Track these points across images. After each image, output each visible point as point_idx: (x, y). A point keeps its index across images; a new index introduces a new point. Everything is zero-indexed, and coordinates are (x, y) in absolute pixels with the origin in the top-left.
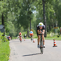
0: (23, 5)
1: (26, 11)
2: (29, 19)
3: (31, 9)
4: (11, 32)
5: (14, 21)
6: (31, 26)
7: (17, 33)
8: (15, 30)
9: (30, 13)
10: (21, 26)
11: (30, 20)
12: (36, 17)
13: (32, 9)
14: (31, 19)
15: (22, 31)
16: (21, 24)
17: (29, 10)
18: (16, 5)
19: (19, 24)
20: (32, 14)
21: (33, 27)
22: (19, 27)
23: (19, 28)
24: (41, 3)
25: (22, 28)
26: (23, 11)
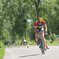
0: (18, 14)
4: (6, 40)
6: (26, 34)
7: (12, 41)
9: (25, 21)
12: (31, 26)
17: (24, 18)
21: (28, 35)
24: (35, 11)
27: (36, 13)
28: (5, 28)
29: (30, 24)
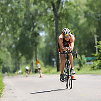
0: (25, 23)
1: (29, 32)
2: (34, 44)
4: (5, 66)
5: (11, 47)
6: (38, 55)
7: (15, 66)
8: (12, 63)
9: (36, 35)
10: (22, 55)
11: (36, 46)
13: (39, 28)
14: (36, 44)
15: (22, 64)
16: (21, 53)
17: (35, 30)
18: (14, 23)
19: (19, 52)
21: (40, 57)
22: (18, 57)
23: (19, 59)
25: (23, 59)
26: (24, 33)
27: (53, 21)
28: (4, 46)
29: (44, 40)
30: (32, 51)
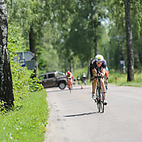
1: (85, 20)
2: (93, 38)
3: (96, 15)
5: (58, 42)
8: (59, 65)
10: (75, 55)
13: (99, 15)
15: (75, 67)
16: (73, 51)
18: (64, 7)
19: (70, 50)
20: (99, 26)
22: (69, 57)
23: (70, 60)
25: (76, 60)
26: (78, 21)
30: (90, 49)
